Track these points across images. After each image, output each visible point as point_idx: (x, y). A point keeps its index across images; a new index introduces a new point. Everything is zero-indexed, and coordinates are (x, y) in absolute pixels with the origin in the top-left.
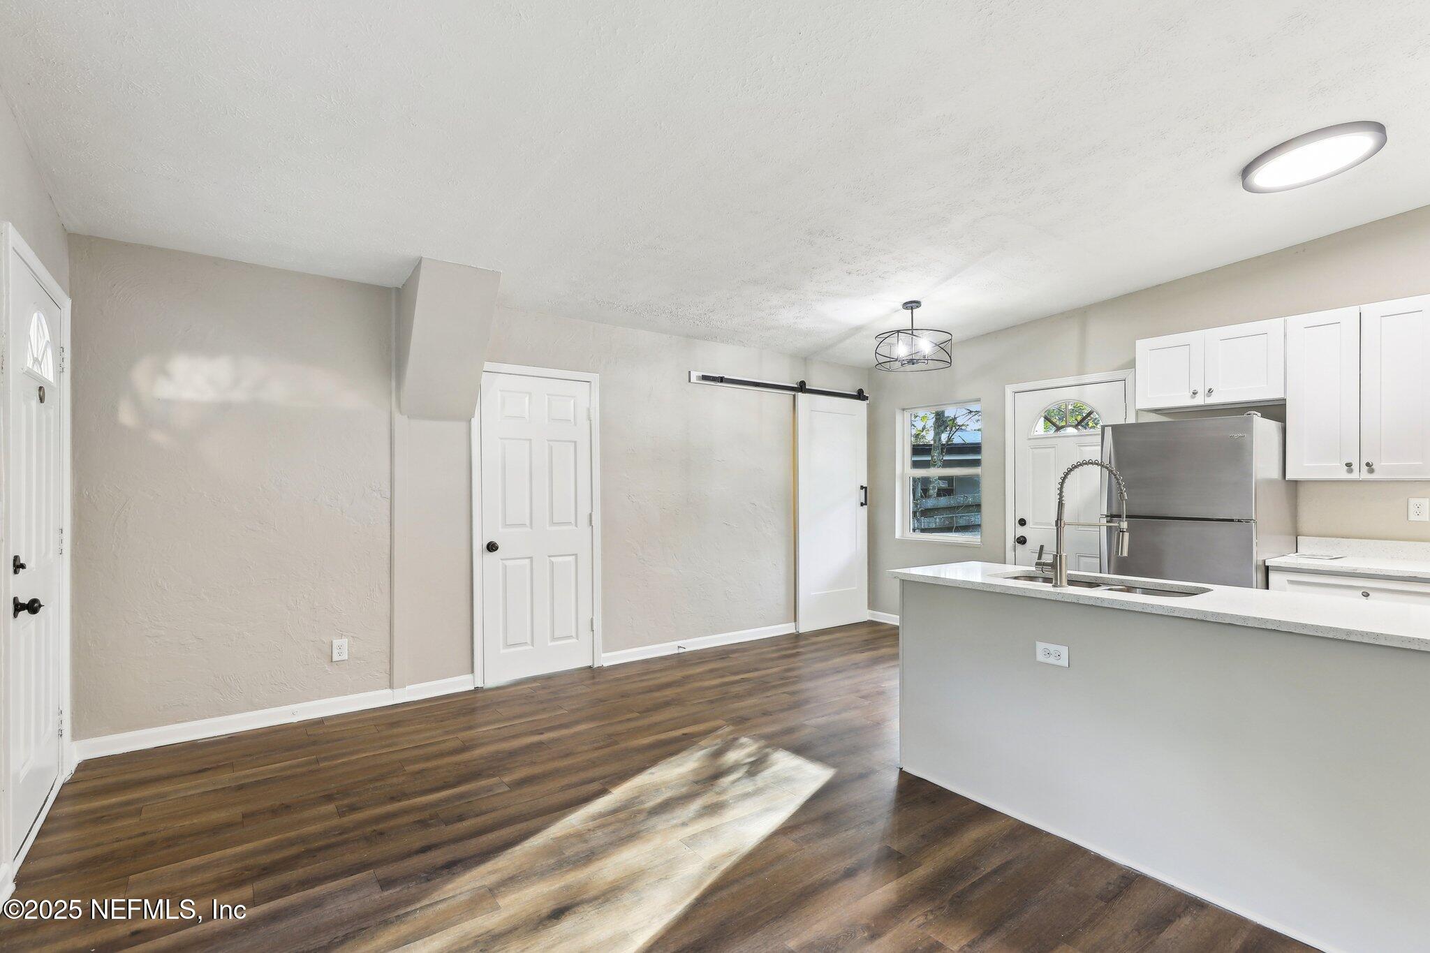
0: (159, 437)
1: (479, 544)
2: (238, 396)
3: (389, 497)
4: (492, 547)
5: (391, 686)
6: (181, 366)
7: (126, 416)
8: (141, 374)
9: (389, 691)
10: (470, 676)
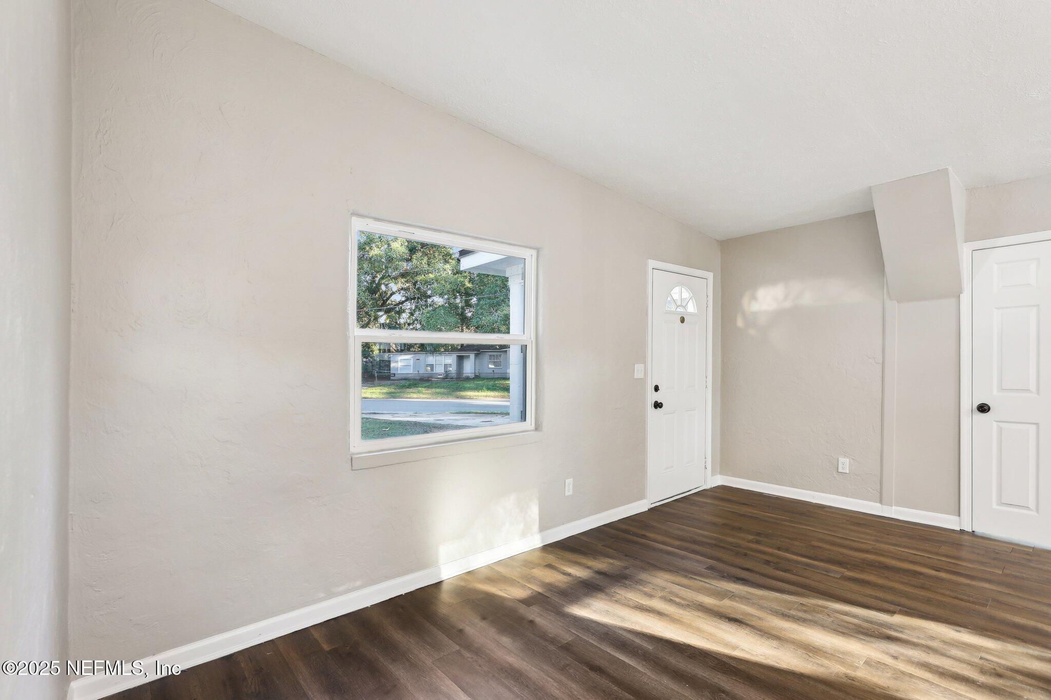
0: (752, 332)
1: (968, 404)
2: (788, 304)
3: (881, 362)
4: (983, 408)
5: (881, 502)
6: (762, 293)
7: (740, 323)
8: (745, 301)
9: (878, 505)
10: (956, 518)
